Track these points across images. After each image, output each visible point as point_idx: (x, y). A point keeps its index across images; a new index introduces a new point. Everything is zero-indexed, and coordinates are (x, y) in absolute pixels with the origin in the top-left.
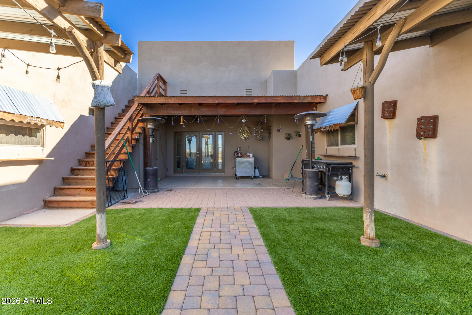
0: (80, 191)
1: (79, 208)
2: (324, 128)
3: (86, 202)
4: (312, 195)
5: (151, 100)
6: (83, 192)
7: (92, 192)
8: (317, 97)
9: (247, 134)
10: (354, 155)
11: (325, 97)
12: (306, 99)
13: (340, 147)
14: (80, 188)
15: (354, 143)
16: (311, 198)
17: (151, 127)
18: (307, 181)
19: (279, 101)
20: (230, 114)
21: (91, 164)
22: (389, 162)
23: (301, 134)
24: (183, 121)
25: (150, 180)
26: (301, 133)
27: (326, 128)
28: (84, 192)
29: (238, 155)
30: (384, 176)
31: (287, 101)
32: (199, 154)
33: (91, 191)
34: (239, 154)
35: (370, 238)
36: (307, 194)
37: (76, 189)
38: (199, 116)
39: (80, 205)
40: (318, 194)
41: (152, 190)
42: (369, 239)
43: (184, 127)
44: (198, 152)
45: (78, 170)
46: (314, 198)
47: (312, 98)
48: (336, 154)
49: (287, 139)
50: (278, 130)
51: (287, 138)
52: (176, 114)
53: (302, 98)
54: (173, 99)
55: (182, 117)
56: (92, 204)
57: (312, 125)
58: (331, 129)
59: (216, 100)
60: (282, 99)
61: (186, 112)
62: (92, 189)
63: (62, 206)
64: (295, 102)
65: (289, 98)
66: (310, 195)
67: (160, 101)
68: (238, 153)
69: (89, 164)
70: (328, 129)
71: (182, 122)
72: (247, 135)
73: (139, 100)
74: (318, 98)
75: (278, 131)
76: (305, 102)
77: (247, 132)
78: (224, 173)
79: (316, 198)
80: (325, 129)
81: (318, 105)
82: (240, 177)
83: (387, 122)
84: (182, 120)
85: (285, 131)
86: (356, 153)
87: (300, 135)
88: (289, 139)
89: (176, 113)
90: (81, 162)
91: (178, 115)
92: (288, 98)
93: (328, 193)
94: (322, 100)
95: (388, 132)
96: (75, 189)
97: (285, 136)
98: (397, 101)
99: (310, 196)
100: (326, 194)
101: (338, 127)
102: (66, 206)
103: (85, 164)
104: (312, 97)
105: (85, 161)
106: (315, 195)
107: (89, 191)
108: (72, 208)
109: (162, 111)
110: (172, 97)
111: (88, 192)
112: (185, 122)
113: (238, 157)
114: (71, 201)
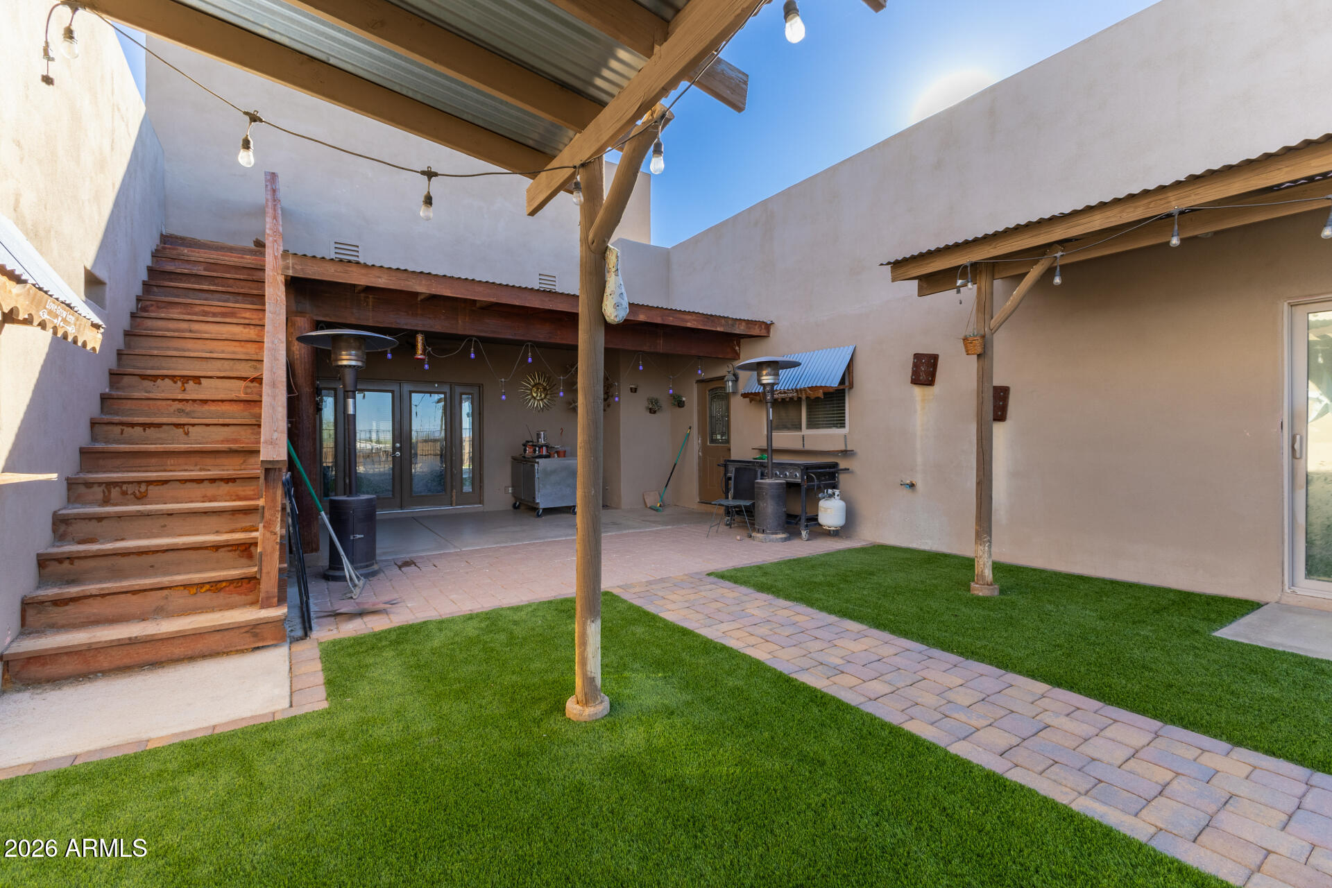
0: (166, 598)
1: (191, 658)
2: (780, 393)
3: (226, 633)
4: (776, 534)
5: (346, 272)
6: (179, 599)
7: (222, 594)
8: (756, 325)
9: (543, 396)
10: (843, 448)
11: (768, 326)
12: (737, 326)
13: (805, 431)
14: (167, 584)
15: (842, 425)
16: (777, 539)
17: (353, 363)
18: (767, 504)
19: (689, 325)
20: (564, 342)
21: (134, 494)
22: (919, 459)
23: (684, 401)
24: (424, 350)
25: (358, 536)
26: (684, 399)
27: (785, 393)
28: (181, 601)
29: (539, 452)
30: (912, 485)
31: (704, 325)
32: (400, 449)
33: (220, 590)
34: (544, 448)
35: (989, 583)
36: (767, 533)
37: (145, 590)
38: (474, 339)
39: (200, 646)
40: (785, 530)
41: (367, 566)
42: (988, 585)
43: (426, 367)
44: (398, 445)
45: (90, 519)
46: (782, 538)
47: (747, 324)
48: (798, 446)
49: (650, 412)
50: (631, 389)
51: (650, 409)
52: (405, 327)
53: (730, 322)
54: (423, 282)
55: (420, 338)
56: (255, 635)
57: (772, 385)
58: (800, 396)
59: (549, 300)
60: (694, 320)
61: (439, 325)
62: (224, 584)
63: (106, 665)
64: (718, 329)
65: (708, 318)
66: (773, 534)
67: (380, 280)
68: (541, 447)
69: (124, 493)
70: (790, 395)
71: (420, 352)
72: (545, 397)
73: (298, 267)
74: (757, 327)
75: (632, 392)
76: (735, 332)
77: (545, 389)
78: (481, 502)
79: (785, 540)
80: (783, 395)
81: (742, 340)
82: (544, 510)
83: (918, 391)
84: (420, 346)
85: (646, 392)
86: (848, 445)
87: (680, 404)
88: (655, 412)
89: (406, 324)
90: (82, 489)
91: (407, 330)
92: (706, 320)
93: (807, 526)
94: (763, 333)
95: (918, 407)
96: (135, 592)
97: (646, 404)
98: (938, 355)
99: (774, 536)
100: (802, 528)
101: (820, 394)
102: (127, 661)
103: (100, 496)
104: (748, 322)
105: (100, 484)
106: (783, 533)
107: (209, 593)
108: (156, 664)
109: (355, 311)
110: (422, 275)
111: (204, 598)
112: (429, 355)
113: (541, 457)
114: (156, 638)
